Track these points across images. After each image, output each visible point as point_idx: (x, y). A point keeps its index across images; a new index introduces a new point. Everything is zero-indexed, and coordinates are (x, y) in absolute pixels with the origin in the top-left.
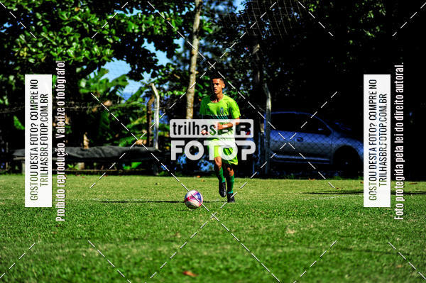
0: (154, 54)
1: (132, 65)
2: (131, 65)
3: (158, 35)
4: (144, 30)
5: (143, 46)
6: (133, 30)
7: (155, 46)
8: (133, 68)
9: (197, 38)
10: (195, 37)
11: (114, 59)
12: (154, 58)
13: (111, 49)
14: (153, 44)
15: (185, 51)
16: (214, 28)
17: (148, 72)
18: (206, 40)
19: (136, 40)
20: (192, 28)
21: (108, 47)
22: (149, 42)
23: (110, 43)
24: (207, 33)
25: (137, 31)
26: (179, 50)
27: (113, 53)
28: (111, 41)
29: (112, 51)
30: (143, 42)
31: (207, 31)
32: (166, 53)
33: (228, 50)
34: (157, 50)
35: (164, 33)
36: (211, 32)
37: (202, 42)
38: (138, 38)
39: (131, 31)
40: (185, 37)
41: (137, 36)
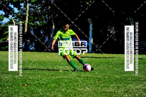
0: (13, 9)
1: (5, 12)
3: (15, 2)
4: (9, 0)
5: (9, 6)
7: (14, 6)
9: (29, 3)
15: (24, 8)
17: (11, 15)
18: (32, 4)
19: (7, 3)
22: (11, 4)
24: (32, 2)
25: (7, 0)
26: (22, 8)
30: (9, 4)
31: (32, 1)
32: (17, 9)
33: (39, 8)
35: (17, 1)
37: (30, 5)
39: (5, 0)
40: (24, 3)
41: (7, 2)
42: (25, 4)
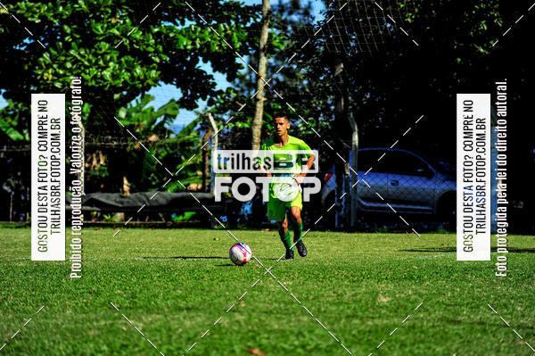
0: (211, 77)
1: (184, 90)
2: (182, 90)
3: (216, 52)
4: (198, 46)
5: (197, 66)
6: (185, 46)
7: (212, 66)
8: (185, 94)
9: (265, 55)
10: (262, 54)
11: (161, 83)
12: (211, 81)
13: (157, 71)
14: (209, 63)
15: (250, 72)
16: (286, 43)
17: (204, 99)
18: (277, 59)
19: (189, 59)
20: (259, 43)
21: (154, 68)
22: (205, 61)
23: (155, 62)
24: (277, 50)
25: (189, 47)
26: (242, 72)
27: (159, 75)
28: (157, 60)
29: (159, 72)
30: (197, 61)
31: (278, 47)
32: (225, 75)
33: (304, 71)
34: (214, 71)
35: (223, 49)
36: (283, 48)
37: (272, 60)
38: (191, 56)
39: (182, 47)
40: (250, 55)
41: (190, 54)
42: (253, 59)
